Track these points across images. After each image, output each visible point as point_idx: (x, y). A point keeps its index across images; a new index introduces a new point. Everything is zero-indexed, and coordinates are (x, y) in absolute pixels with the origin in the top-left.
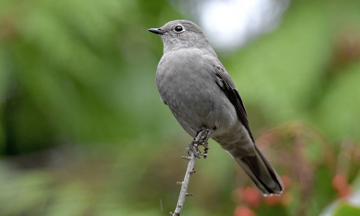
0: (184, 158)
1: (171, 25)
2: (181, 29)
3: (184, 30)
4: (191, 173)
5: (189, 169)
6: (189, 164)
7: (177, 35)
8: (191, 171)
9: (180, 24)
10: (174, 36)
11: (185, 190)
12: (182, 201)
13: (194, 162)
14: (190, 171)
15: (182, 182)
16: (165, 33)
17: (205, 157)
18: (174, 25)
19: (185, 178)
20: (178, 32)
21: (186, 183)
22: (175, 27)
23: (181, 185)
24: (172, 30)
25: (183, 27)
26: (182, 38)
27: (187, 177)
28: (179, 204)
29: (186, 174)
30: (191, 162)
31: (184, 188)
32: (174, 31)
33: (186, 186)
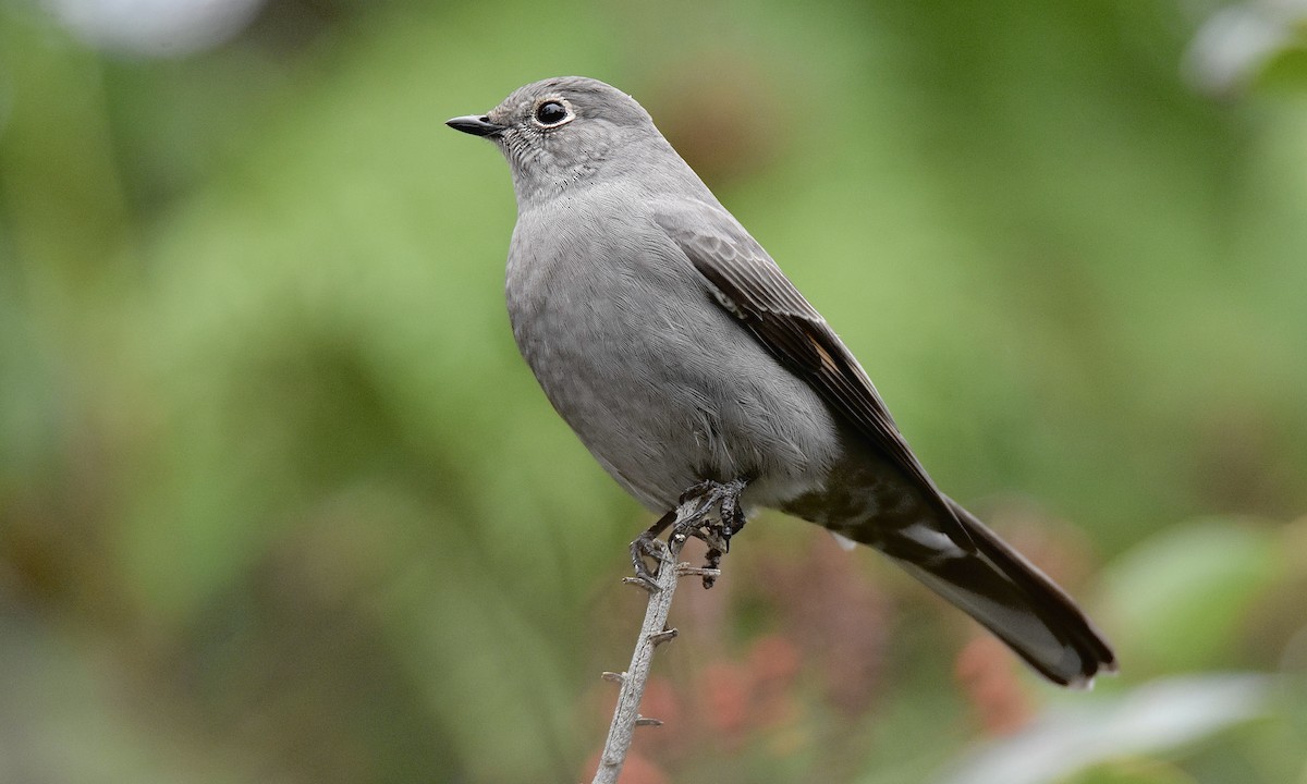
0: (632, 583)
1: (521, 101)
2: (560, 115)
3: (570, 117)
4: (657, 642)
5: (652, 625)
6: (652, 605)
7: (543, 137)
8: (659, 632)
9: (558, 95)
10: (531, 142)
11: (632, 703)
12: (622, 745)
13: (670, 600)
14: (653, 634)
15: (624, 674)
16: (503, 133)
17: (709, 581)
18: (532, 99)
19: (635, 658)
20: (548, 126)
21: (637, 676)
22: (536, 106)
23: (620, 684)
24: (528, 117)
25: (567, 105)
26: (557, 145)
27: (642, 653)
28: (612, 755)
29: (639, 644)
30: (657, 599)
31: (631, 695)
32: (534, 120)
33: (638, 687)
